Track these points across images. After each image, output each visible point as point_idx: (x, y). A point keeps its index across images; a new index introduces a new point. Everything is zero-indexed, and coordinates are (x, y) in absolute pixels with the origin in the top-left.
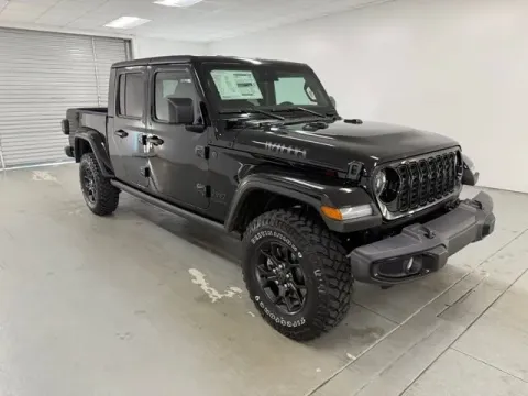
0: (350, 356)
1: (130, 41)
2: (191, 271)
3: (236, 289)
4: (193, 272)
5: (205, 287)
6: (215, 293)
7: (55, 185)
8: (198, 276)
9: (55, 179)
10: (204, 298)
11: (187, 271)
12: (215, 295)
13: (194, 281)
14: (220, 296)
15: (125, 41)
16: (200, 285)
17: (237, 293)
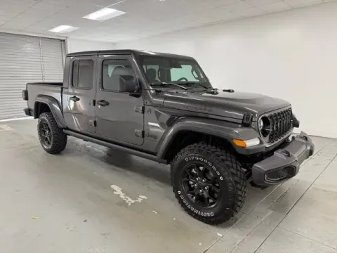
0: (219, 234)
1: (64, 41)
2: (113, 186)
3: (144, 197)
4: (113, 187)
5: (122, 196)
6: (130, 200)
7: (14, 134)
8: (118, 190)
9: (13, 129)
10: (123, 203)
11: (110, 187)
12: (130, 201)
13: (115, 193)
14: (133, 202)
15: (61, 41)
16: (119, 195)
17: (144, 199)
